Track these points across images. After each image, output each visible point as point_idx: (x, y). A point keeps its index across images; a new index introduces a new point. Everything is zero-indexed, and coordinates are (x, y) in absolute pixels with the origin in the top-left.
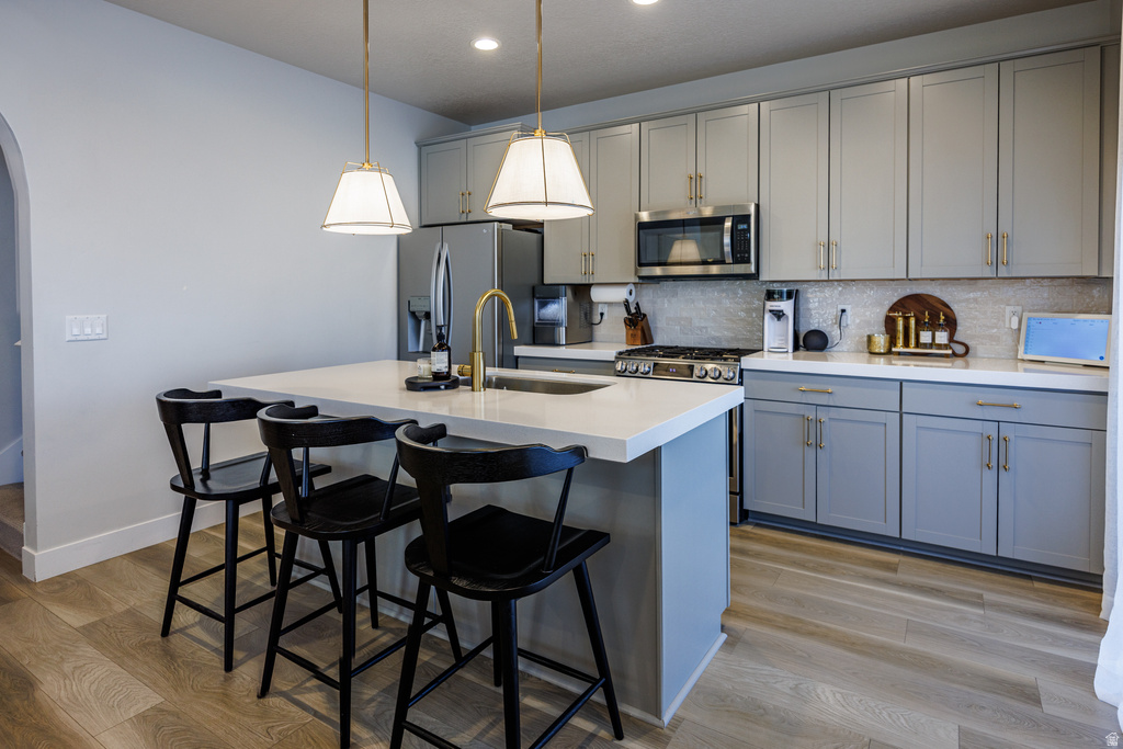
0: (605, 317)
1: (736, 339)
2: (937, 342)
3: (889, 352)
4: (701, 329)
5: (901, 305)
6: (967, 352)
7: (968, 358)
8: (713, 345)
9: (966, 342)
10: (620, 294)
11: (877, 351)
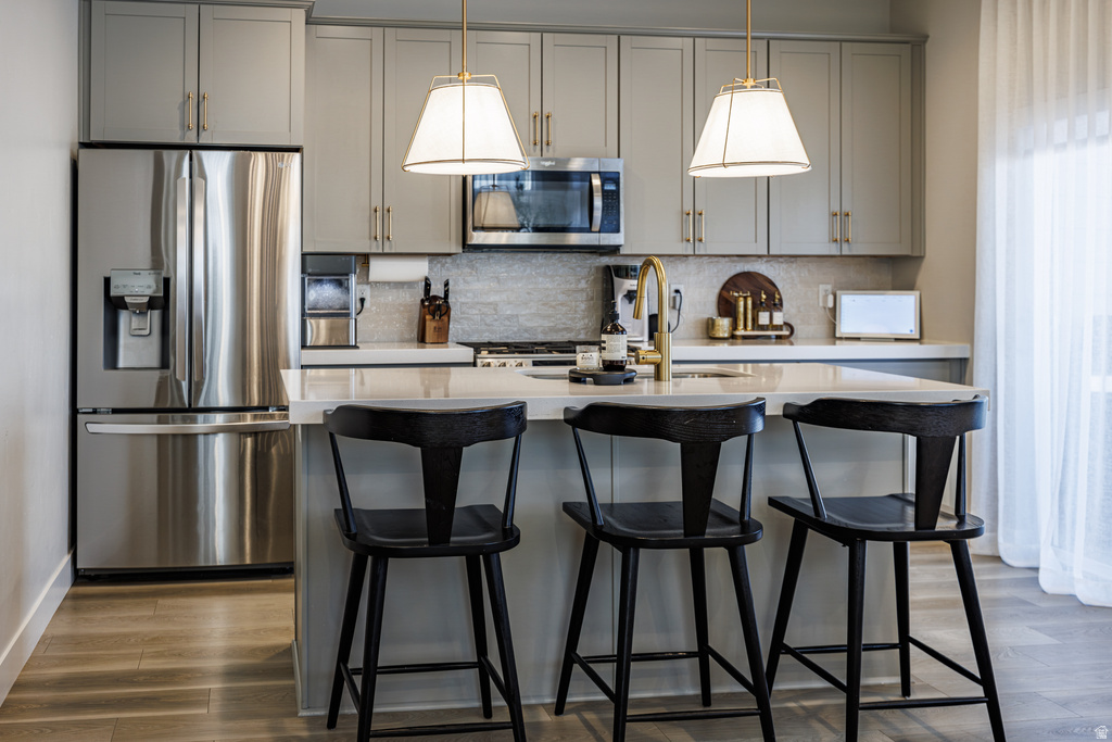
0: (366, 304)
1: (553, 330)
2: (775, 323)
3: (733, 337)
4: (509, 318)
5: (733, 283)
6: (792, 332)
7: (792, 339)
8: (525, 338)
9: (793, 324)
10: (417, 270)
11: (721, 335)
